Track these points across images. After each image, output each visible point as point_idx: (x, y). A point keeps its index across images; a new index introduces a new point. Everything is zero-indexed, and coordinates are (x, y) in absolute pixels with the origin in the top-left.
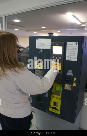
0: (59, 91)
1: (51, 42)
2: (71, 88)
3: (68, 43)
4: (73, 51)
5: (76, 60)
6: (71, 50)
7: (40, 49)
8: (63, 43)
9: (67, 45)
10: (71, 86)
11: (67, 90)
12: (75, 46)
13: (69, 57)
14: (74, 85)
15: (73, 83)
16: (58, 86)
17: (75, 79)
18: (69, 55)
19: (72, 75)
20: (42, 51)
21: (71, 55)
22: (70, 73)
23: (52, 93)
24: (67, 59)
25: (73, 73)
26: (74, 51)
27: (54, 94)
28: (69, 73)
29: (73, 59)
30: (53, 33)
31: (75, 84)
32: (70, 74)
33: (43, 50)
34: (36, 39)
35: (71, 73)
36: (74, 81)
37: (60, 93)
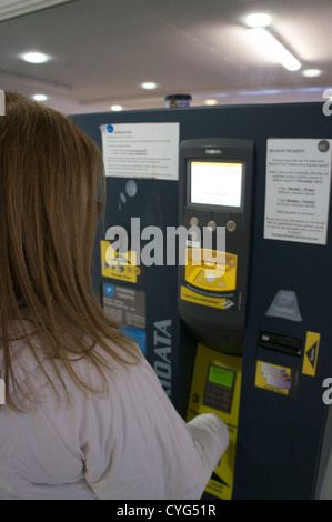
0: (223, 388)
1: (182, 138)
2: (289, 384)
3: (272, 143)
4: (302, 186)
5: (321, 239)
6: (294, 185)
7: (124, 181)
8: (249, 144)
9: (270, 157)
10: (288, 371)
11: (267, 394)
12: (313, 163)
13: (283, 224)
14: (309, 369)
15: (302, 357)
16: (218, 363)
17: (312, 338)
18: (281, 208)
19: (298, 318)
20: (132, 190)
21: (291, 208)
22: (285, 306)
23: (191, 397)
24: (269, 234)
25: (303, 305)
26: (309, 186)
27: (201, 402)
28: (283, 306)
29: (303, 234)
30: (188, 97)
31: (312, 362)
32: (285, 310)
33: (140, 182)
34: (104, 128)
35: (289, 307)
36: (307, 348)
37: (231, 398)
